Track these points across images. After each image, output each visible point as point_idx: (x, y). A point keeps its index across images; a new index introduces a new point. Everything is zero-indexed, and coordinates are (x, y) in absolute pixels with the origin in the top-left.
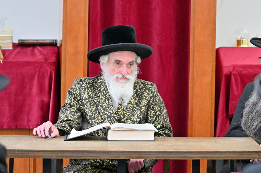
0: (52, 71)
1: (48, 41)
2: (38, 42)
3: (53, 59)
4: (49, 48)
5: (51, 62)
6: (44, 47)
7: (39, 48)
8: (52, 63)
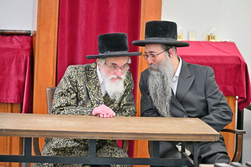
0: (27, 56)
1: (24, 32)
2: (15, 32)
3: (28, 46)
4: (24, 37)
5: (26, 49)
6: (20, 36)
7: (16, 37)
8: (28, 49)
